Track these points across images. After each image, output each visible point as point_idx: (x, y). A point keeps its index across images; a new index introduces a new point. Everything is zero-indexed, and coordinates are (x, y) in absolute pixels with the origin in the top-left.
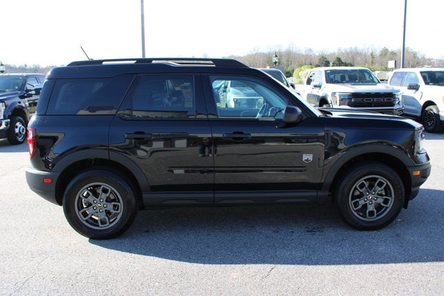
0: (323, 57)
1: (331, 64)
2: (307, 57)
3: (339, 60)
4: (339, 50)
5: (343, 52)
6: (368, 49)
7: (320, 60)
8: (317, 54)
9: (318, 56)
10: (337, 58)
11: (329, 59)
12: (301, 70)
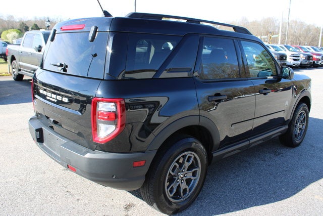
0: (23, 23)
1: (30, 28)
2: (9, 22)
3: (36, 26)
4: (35, 18)
5: (38, 19)
6: (57, 19)
7: (21, 25)
8: (18, 20)
9: (18, 22)
10: (35, 24)
11: (28, 25)
12: (8, 33)
